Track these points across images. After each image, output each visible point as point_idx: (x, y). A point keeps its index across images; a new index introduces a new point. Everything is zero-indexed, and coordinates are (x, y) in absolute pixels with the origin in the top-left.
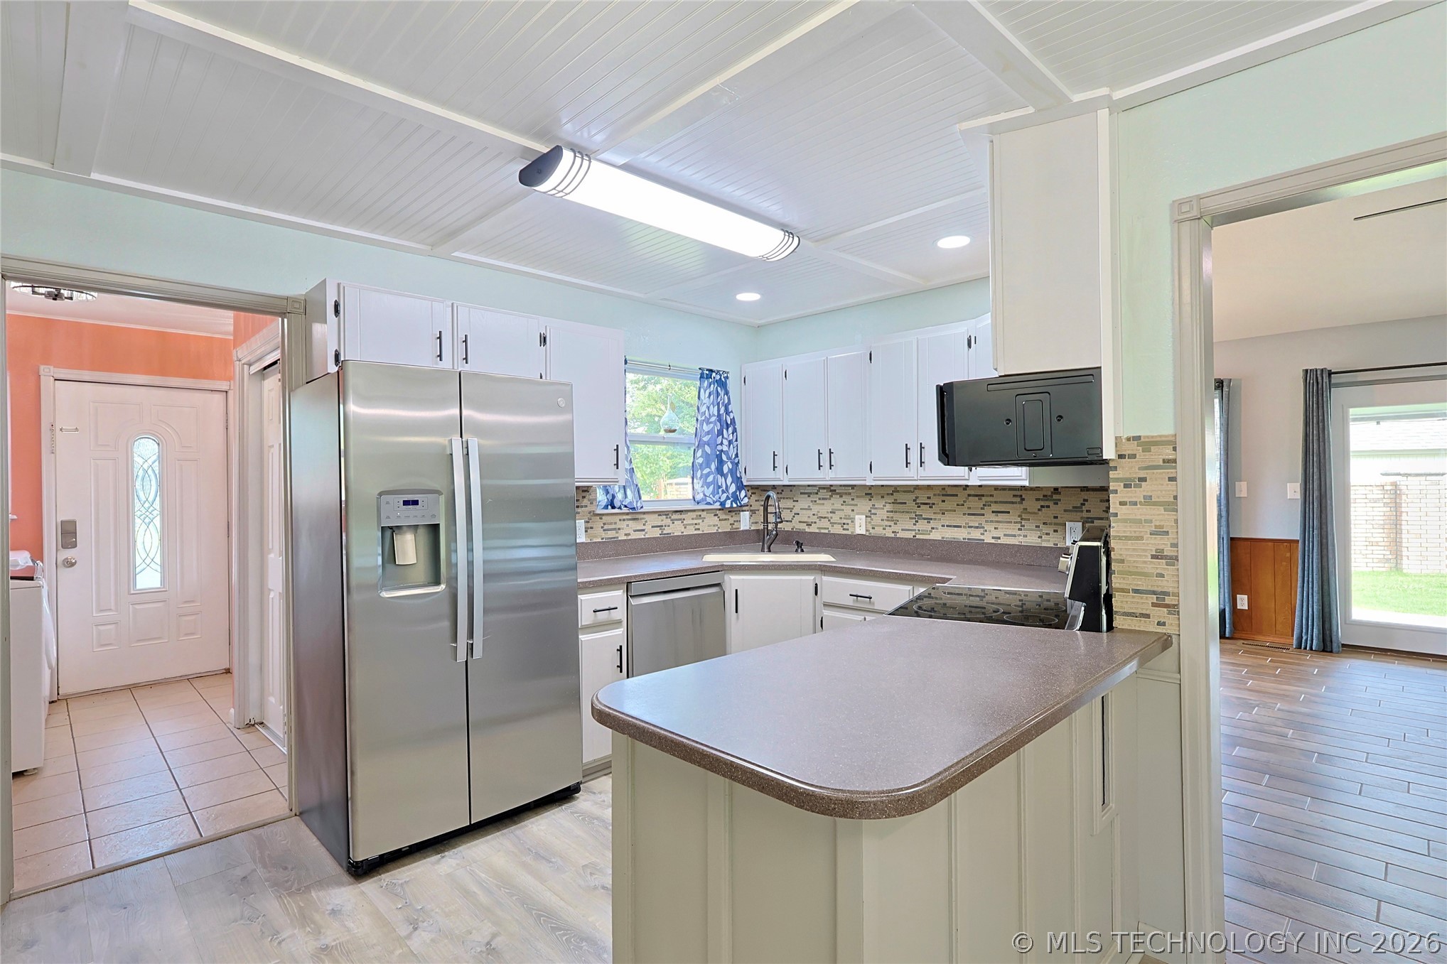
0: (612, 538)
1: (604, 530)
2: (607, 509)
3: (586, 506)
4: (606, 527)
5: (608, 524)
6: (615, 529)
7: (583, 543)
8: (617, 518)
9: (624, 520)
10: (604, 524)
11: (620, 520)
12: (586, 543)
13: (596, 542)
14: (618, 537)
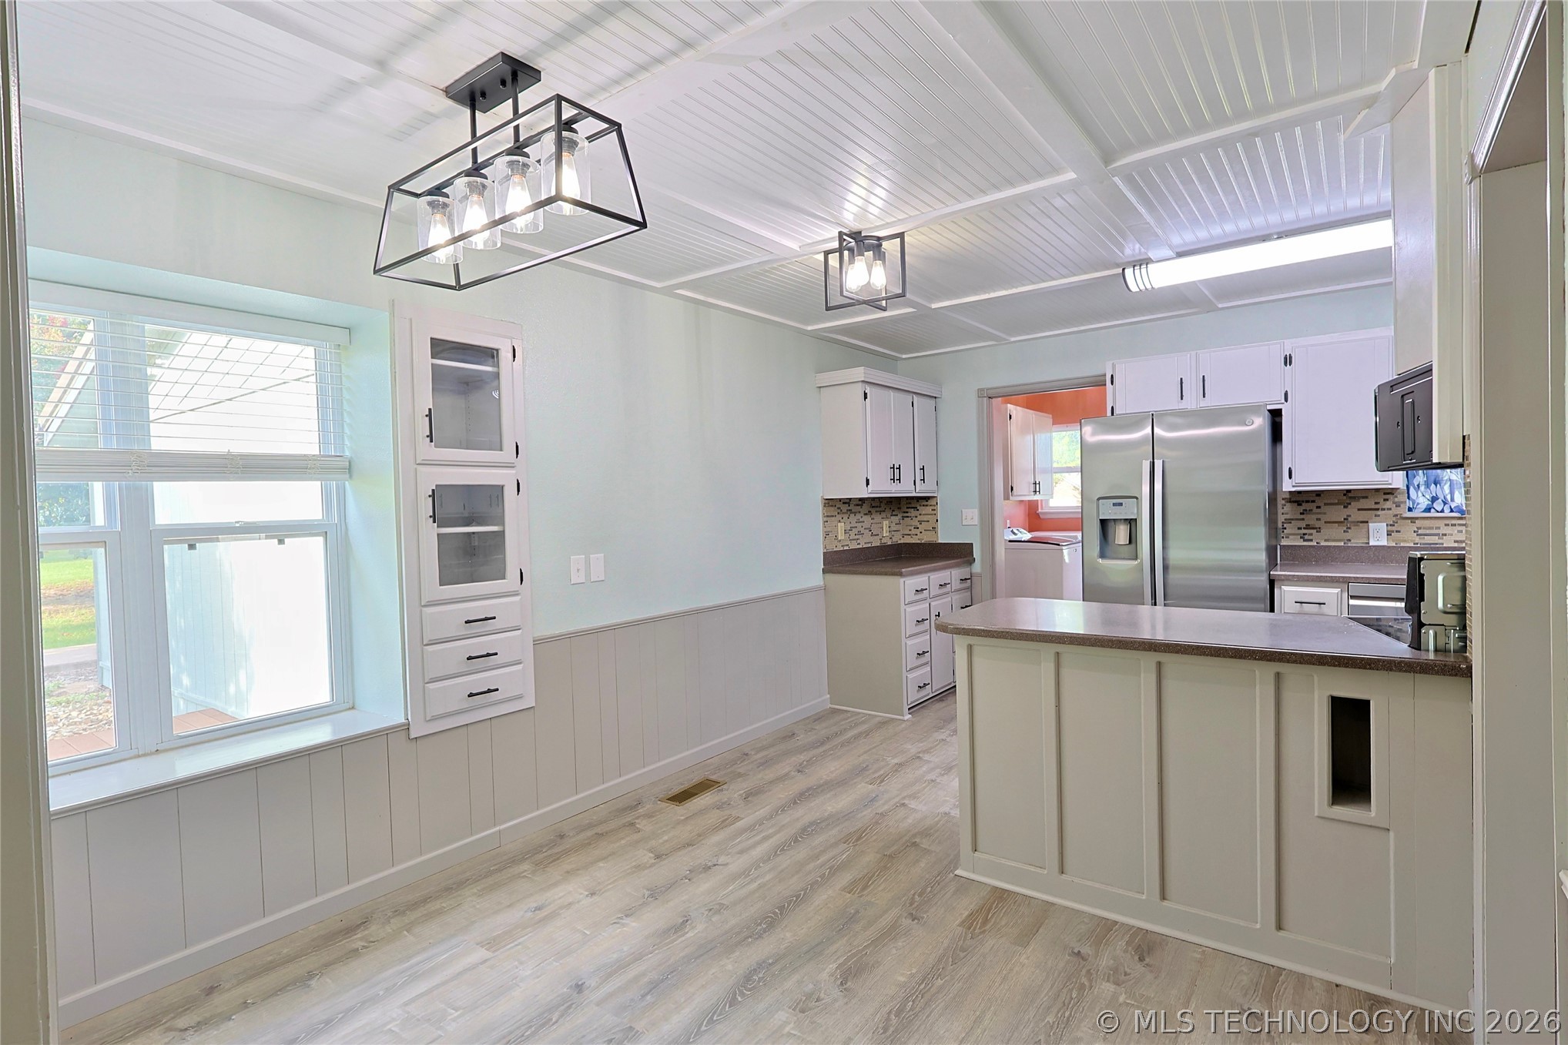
0: (1433, 544)
1: (1417, 535)
2: (1430, 512)
3: (1390, 509)
4: (1420, 532)
5: (1424, 528)
6: (1438, 535)
7: (1383, 546)
8: (1441, 523)
9: (1455, 525)
10: (1419, 528)
11: (1446, 525)
12: (1389, 547)
13: (1404, 547)
14: (1443, 544)
